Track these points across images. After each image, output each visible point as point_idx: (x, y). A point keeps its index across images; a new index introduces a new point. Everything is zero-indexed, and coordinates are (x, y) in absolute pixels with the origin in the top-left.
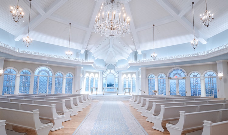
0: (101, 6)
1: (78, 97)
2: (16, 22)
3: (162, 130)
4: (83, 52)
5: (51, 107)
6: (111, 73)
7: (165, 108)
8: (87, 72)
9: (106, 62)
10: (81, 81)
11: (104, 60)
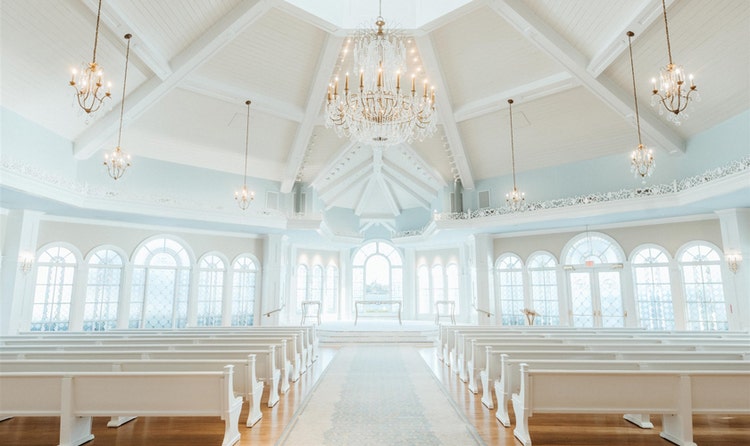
0: (344, 46)
2: (88, 111)
4: (287, 187)
6: (377, 253)
8: (300, 251)
9: (362, 216)
10: (283, 280)
11: (354, 211)
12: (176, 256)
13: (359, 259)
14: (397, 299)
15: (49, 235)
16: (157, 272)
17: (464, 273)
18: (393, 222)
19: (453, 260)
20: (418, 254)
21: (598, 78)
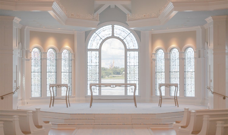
6: (113, 36)
14: (132, 82)
17: (200, 56)
19: (190, 43)
20: (154, 38)
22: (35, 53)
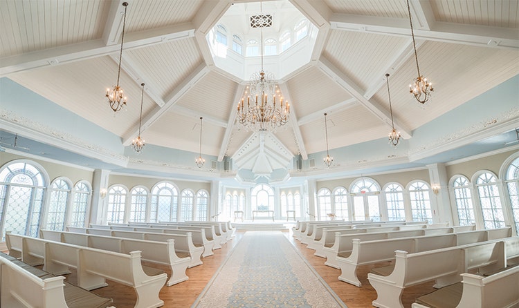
1: (213, 227)
2: (115, 111)
3: (358, 283)
4: (221, 159)
5: (166, 245)
6: (262, 189)
7: (362, 244)
8: (227, 189)
9: (256, 173)
10: (220, 201)
11: (251, 170)
12: (171, 191)
13: (254, 192)
15: (114, 180)
16: (163, 198)
17: (302, 198)
18: (269, 175)
19: (297, 192)
20: (281, 190)
21: (369, 101)
22: (228, 198)
